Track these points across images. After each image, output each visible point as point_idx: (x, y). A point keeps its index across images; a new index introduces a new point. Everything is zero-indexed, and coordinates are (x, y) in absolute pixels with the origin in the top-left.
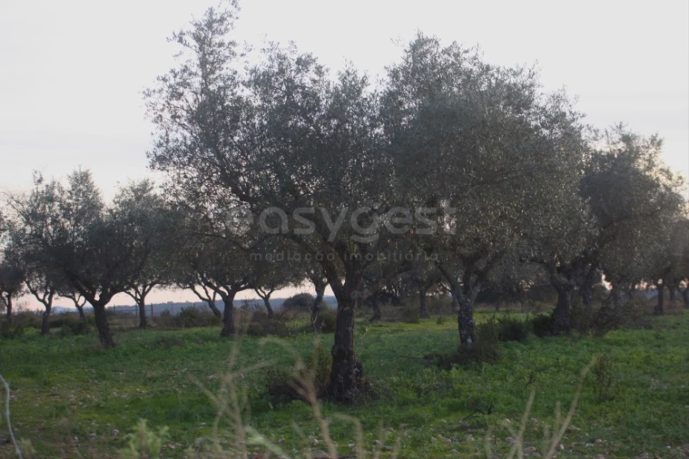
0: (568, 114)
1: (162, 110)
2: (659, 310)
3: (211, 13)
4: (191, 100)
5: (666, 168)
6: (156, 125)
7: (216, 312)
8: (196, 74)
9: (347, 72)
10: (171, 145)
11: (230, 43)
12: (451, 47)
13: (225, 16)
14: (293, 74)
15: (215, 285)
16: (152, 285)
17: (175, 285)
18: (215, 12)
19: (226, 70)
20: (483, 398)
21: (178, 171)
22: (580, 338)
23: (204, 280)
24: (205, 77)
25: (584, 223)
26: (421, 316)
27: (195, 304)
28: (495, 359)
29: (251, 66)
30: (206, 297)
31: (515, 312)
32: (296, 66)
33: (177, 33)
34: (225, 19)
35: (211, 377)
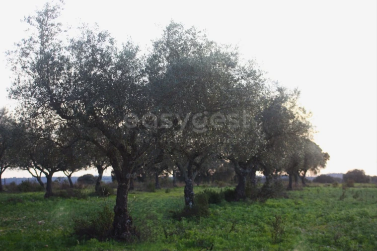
0: (257, 71)
1: (17, 63)
2: (290, 188)
3: (47, 6)
4: (34, 58)
5: (302, 107)
6: (13, 72)
7: (42, 184)
8: (37, 42)
9: (128, 42)
10: (21, 84)
11: (58, 24)
12: (190, 30)
13: (56, 8)
14: (96, 43)
15: (41, 168)
16: (6, 168)
17: (19, 168)
18: (50, 5)
19: (55, 41)
20: (206, 240)
21: (25, 100)
22: (252, 203)
23: (35, 165)
24: (42, 44)
25: (258, 137)
26: (156, 188)
27: (29, 178)
28: (206, 215)
29: (71, 38)
30: (36, 175)
31: (208, 187)
32: (98, 37)
33: (27, 17)
34: (56, 10)
35: (40, 222)
